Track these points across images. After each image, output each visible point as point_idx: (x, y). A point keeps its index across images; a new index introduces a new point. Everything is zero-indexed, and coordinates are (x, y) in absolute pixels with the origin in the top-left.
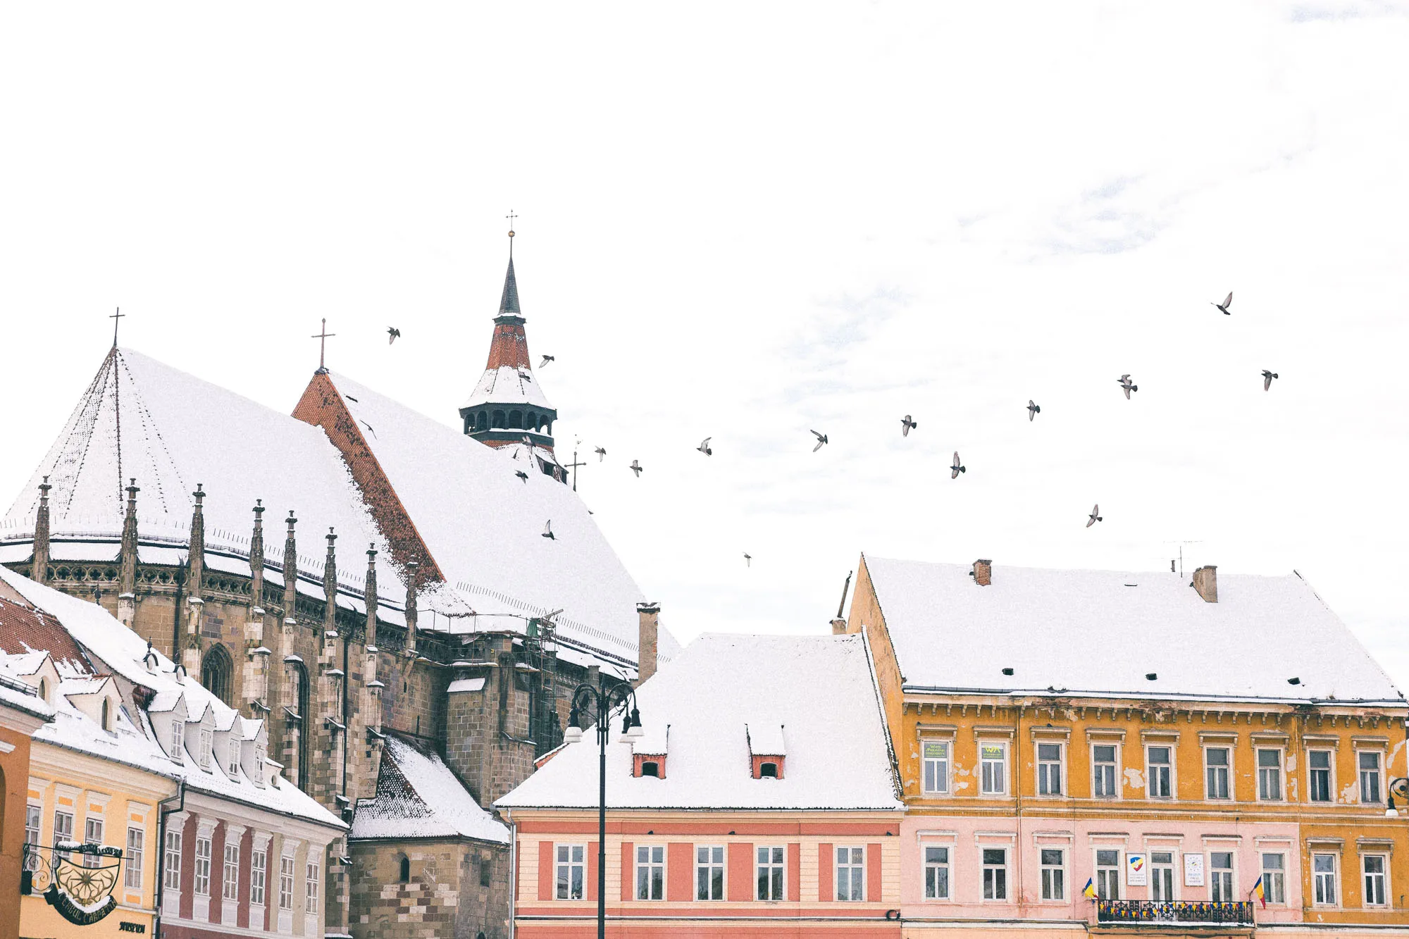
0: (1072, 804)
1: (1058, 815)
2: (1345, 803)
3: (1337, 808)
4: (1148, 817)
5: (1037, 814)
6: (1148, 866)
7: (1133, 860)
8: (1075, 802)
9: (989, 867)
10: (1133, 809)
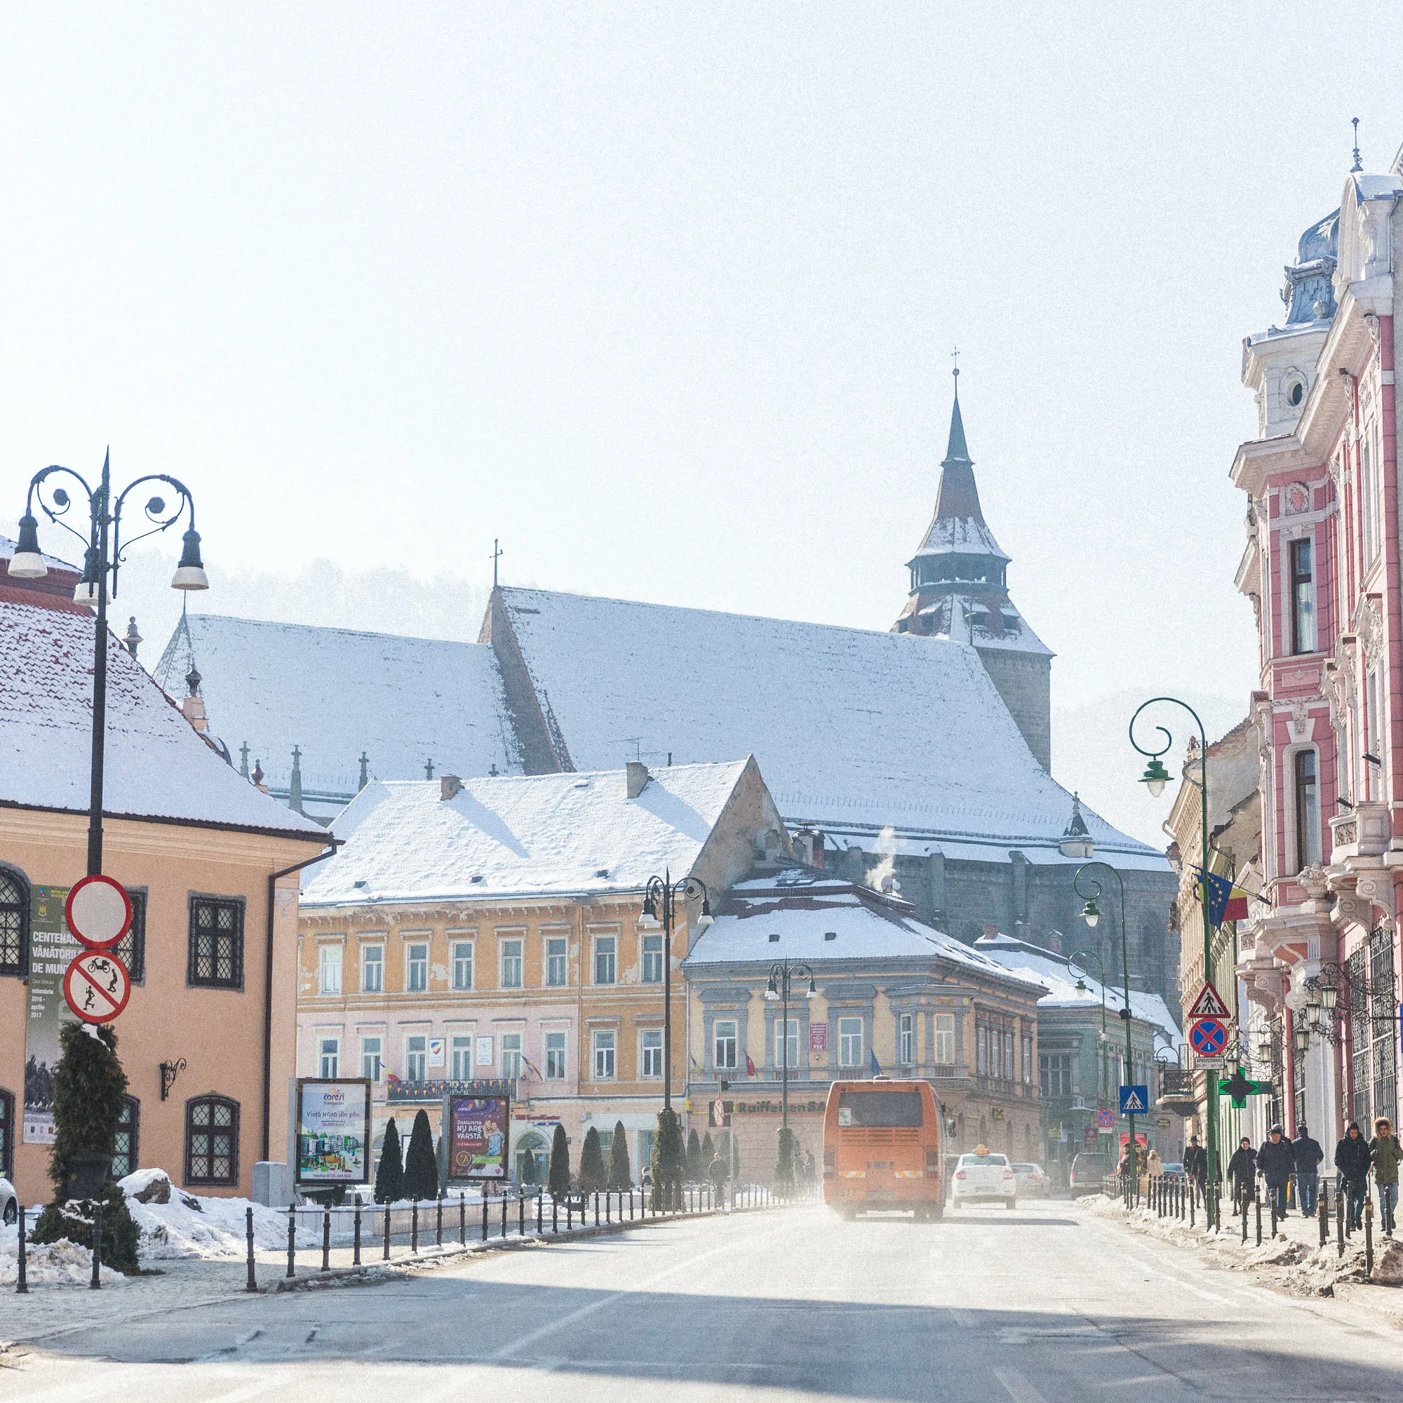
0: (388, 999)
1: (376, 1008)
2: (626, 984)
3: (616, 989)
4: (449, 1006)
5: (359, 1009)
6: (451, 1050)
7: (433, 1045)
8: (389, 996)
9: (327, 1055)
10: (439, 999)
